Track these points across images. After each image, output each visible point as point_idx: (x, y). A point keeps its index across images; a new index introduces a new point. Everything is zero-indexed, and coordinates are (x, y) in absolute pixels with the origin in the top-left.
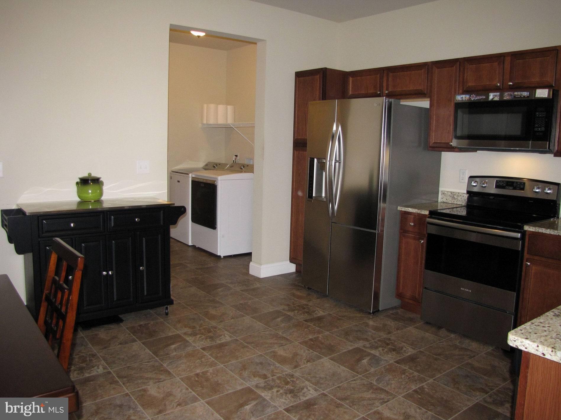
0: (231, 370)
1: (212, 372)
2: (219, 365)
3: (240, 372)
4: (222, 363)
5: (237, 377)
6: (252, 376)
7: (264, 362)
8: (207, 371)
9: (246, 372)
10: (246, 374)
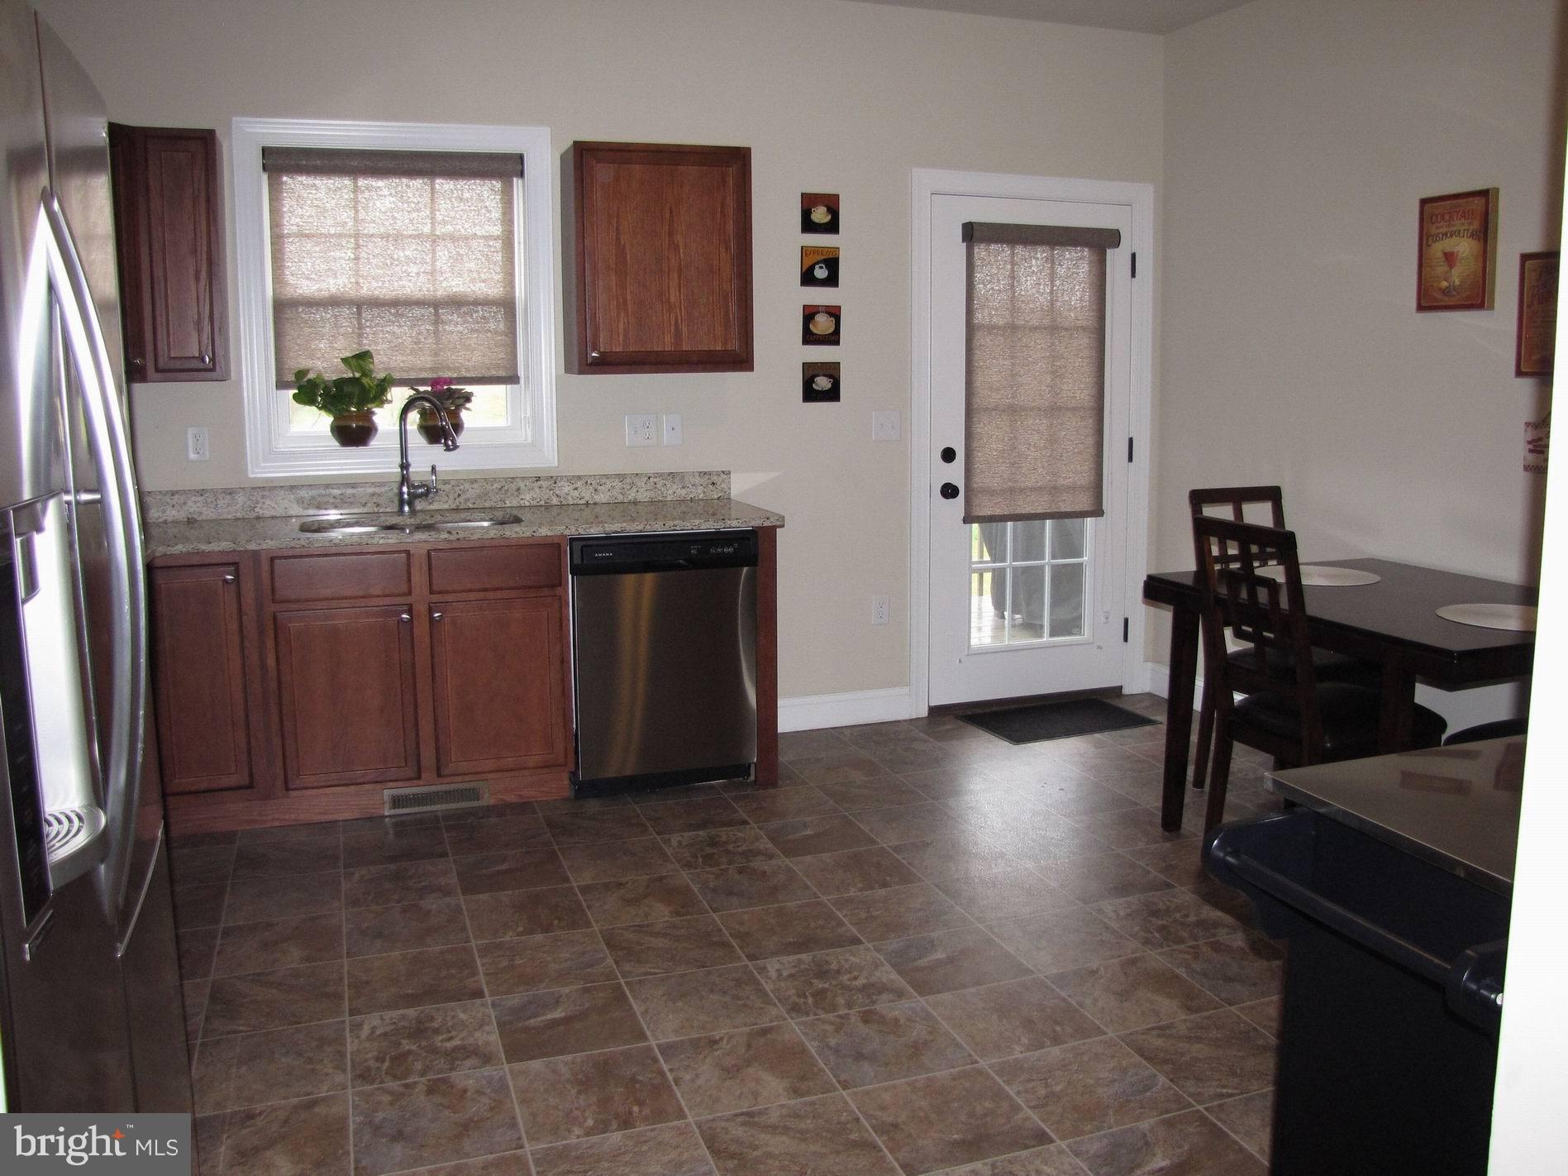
0: (958, 1046)
1: (1016, 1047)
2: (991, 1066)
3: (931, 1038)
4: (980, 1072)
5: (945, 1026)
6: (902, 1022)
7: (849, 1060)
8: (1028, 1050)
9: (915, 1034)
10: (918, 1031)
